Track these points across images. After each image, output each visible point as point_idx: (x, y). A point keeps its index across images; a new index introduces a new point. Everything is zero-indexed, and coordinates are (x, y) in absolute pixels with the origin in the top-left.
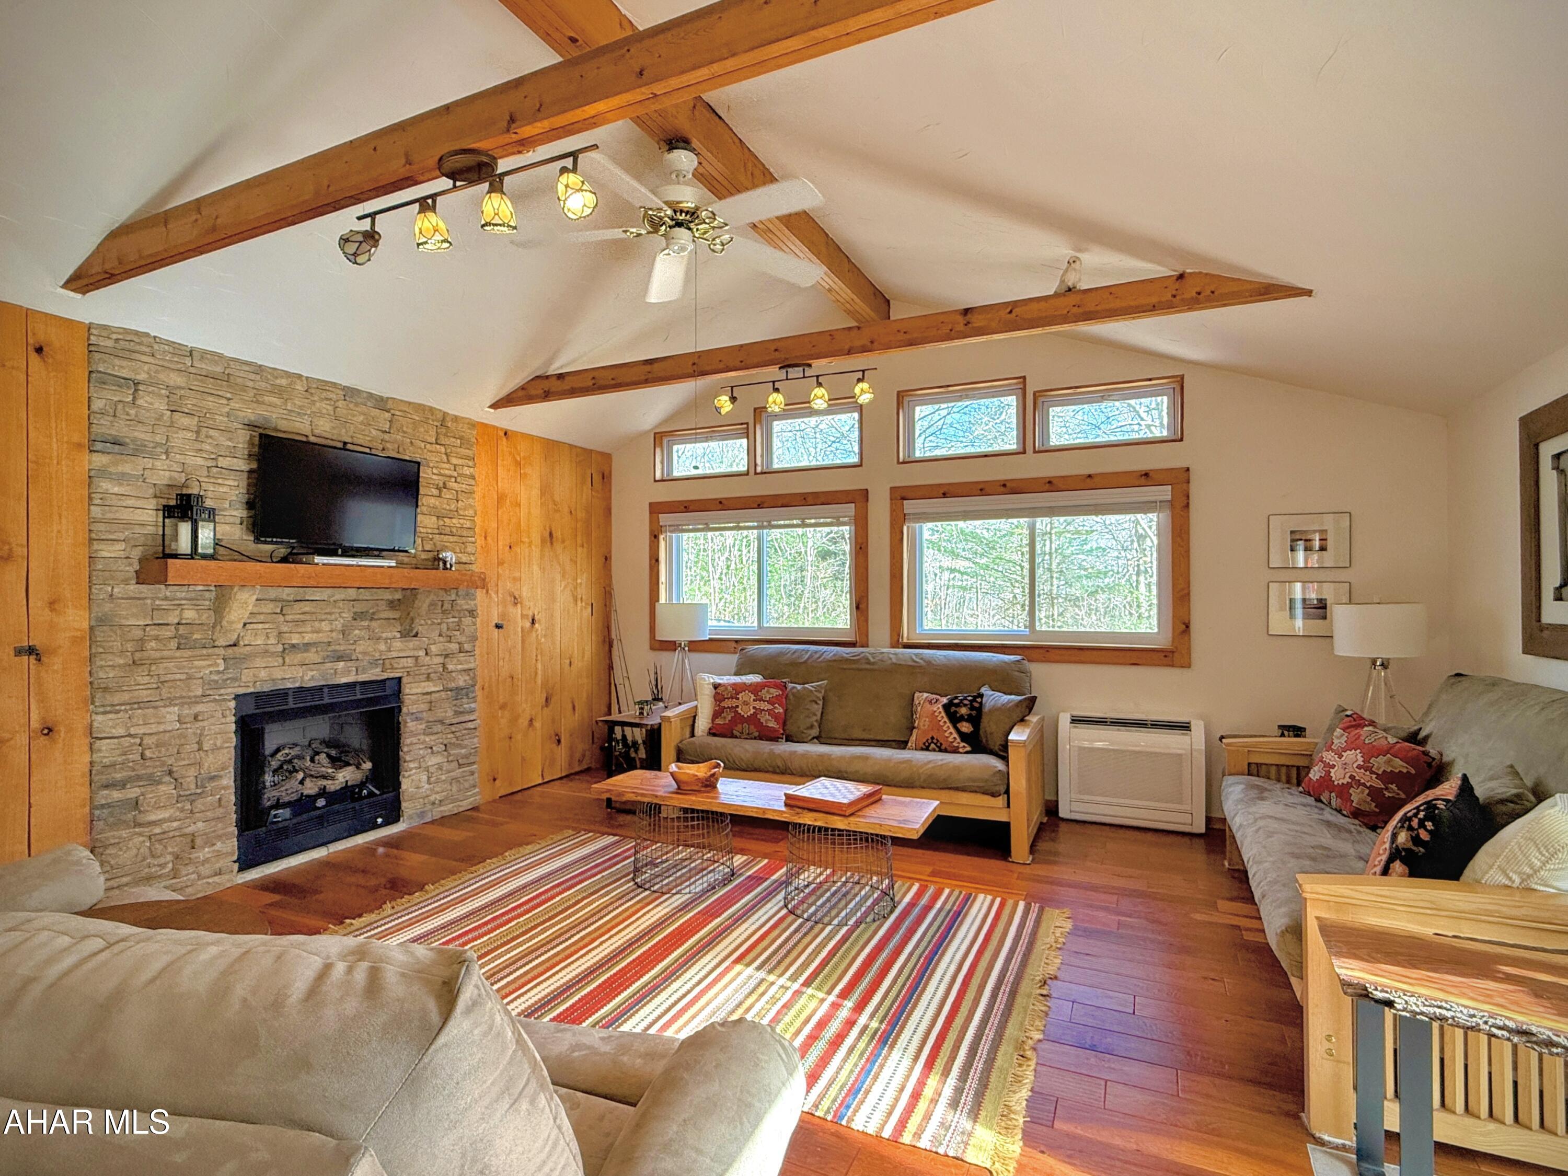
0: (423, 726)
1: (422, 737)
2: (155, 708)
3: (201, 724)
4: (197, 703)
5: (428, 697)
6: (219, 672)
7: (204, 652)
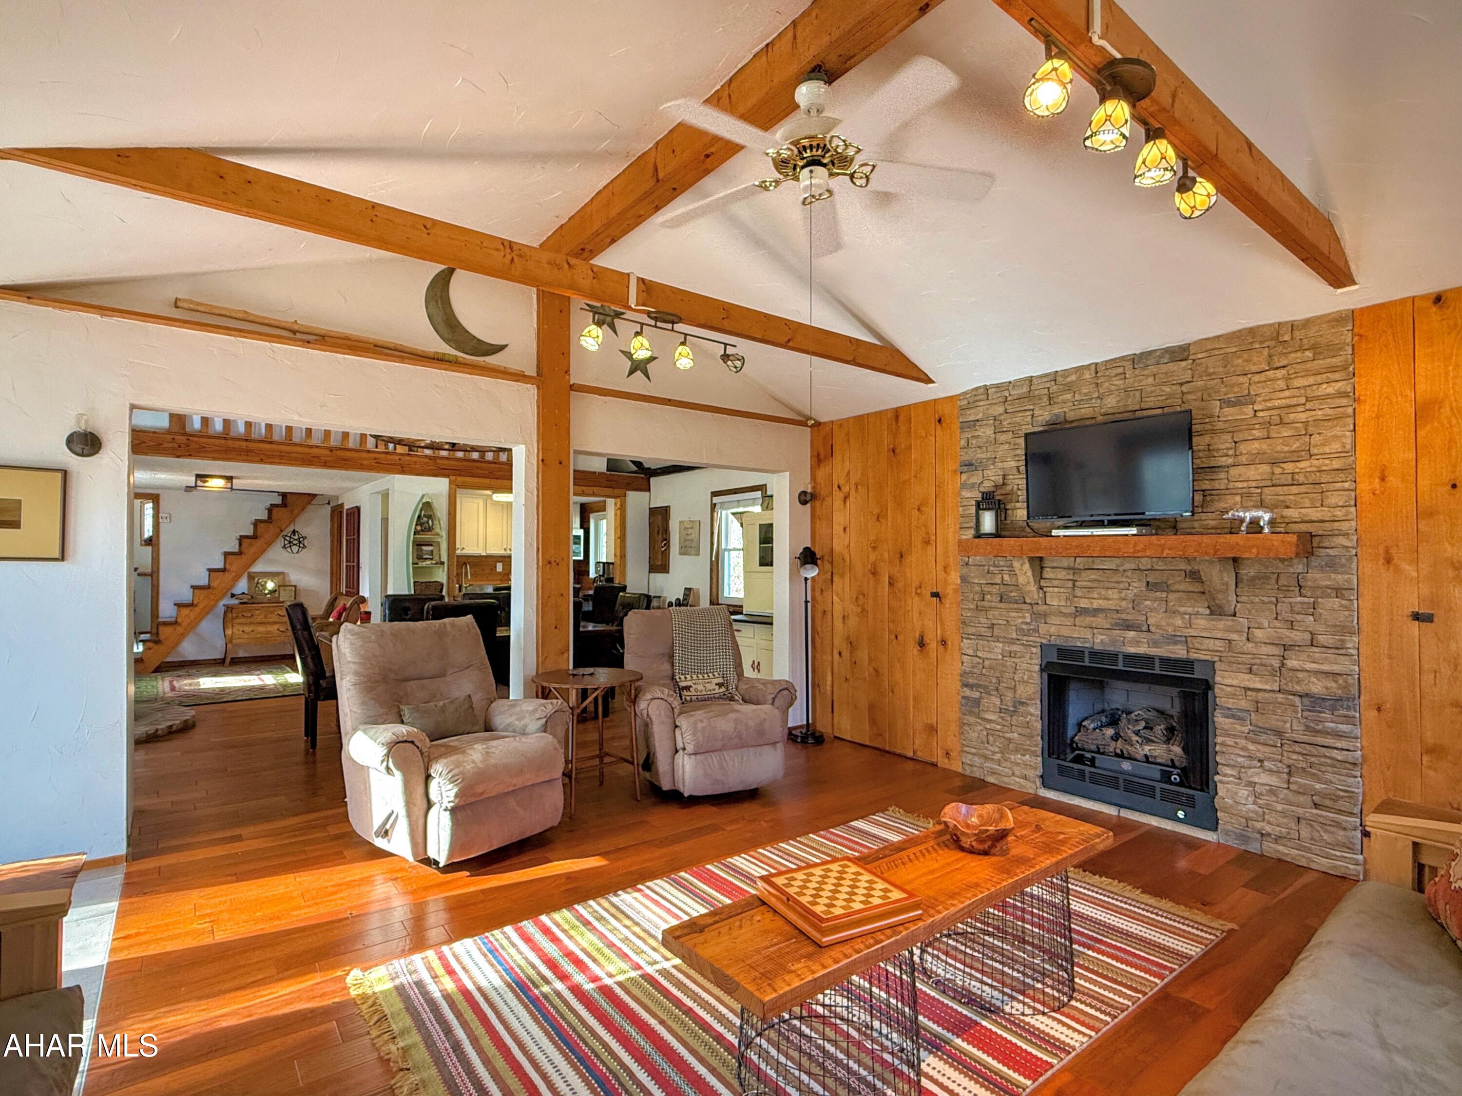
0: (1246, 729)
1: (1243, 742)
2: (988, 641)
3: (1015, 660)
4: (1014, 644)
5: (1254, 694)
6: (1027, 623)
7: (1016, 606)
